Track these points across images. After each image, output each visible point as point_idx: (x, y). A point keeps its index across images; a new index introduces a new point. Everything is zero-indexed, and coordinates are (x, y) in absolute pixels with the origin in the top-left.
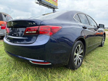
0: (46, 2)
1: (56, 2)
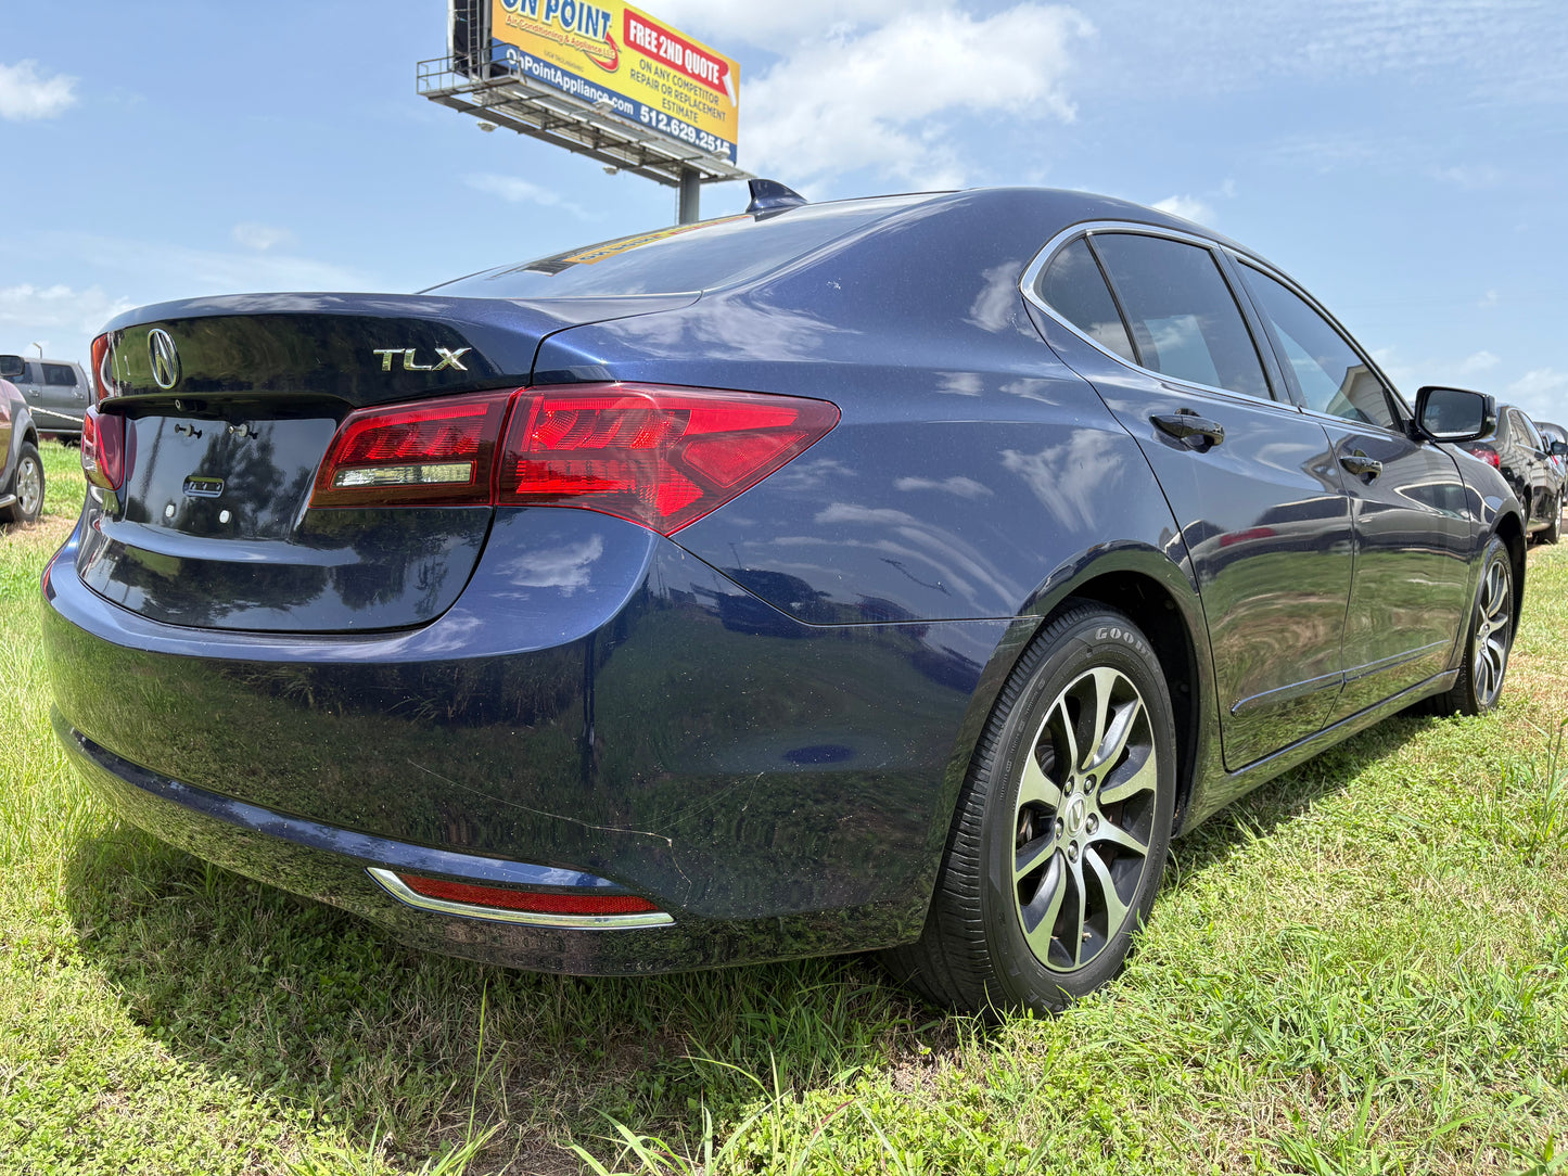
0: (574, 86)
1: (721, 88)
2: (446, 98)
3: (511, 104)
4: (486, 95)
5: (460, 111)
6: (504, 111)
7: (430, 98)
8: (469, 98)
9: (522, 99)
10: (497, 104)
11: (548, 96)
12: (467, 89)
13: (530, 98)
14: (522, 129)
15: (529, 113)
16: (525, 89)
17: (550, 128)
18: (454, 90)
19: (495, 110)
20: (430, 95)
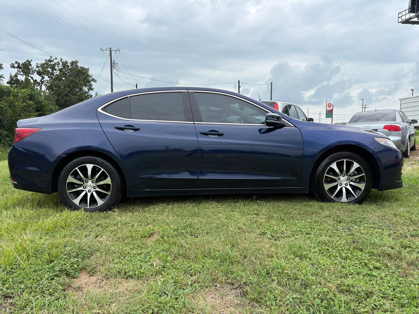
18: (410, 18)
20: (402, 22)
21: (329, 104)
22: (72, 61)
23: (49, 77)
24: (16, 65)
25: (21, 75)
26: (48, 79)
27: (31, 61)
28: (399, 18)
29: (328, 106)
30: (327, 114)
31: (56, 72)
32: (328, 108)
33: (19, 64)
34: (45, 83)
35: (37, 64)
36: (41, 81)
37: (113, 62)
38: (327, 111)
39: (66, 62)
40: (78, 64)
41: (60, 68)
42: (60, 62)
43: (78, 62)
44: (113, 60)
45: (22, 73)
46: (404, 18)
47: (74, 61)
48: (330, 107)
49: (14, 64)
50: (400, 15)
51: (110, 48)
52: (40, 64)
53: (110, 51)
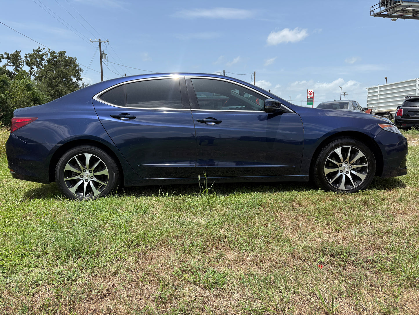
2: (379, 15)
3: (400, 11)
4: (391, 11)
5: (384, 17)
6: (399, 14)
7: (374, 16)
8: (386, 13)
9: (403, 9)
10: (395, 13)
11: (412, 5)
12: (385, 10)
13: (406, 8)
14: (405, 18)
15: (406, 13)
16: (403, 6)
17: (415, 15)
18: (381, 12)
19: (395, 14)
20: (374, 15)
21: (310, 92)
22: (60, 52)
23: (37, 67)
24: (5, 56)
25: (11, 65)
26: (37, 69)
27: (20, 52)
28: (371, 11)
29: (309, 93)
30: (308, 101)
31: (45, 63)
32: (308, 95)
33: (8, 55)
34: (33, 73)
35: (26, 54)
36: (30, 71)
37: (102, 53)
38: (308, 98)
39: (54, 53)
40: (65, 54)
41: (48, 59)
42: (48, 52)
43: (66, 53)
44: (102, 51)
45: (12, 64)
46: (375, 12)
47: (61, 51)
48: (310, 94)
49: (3, 55)
50: (372, 9)
51: (100, 40)
52: (28, 54)
53: (99, 42)
